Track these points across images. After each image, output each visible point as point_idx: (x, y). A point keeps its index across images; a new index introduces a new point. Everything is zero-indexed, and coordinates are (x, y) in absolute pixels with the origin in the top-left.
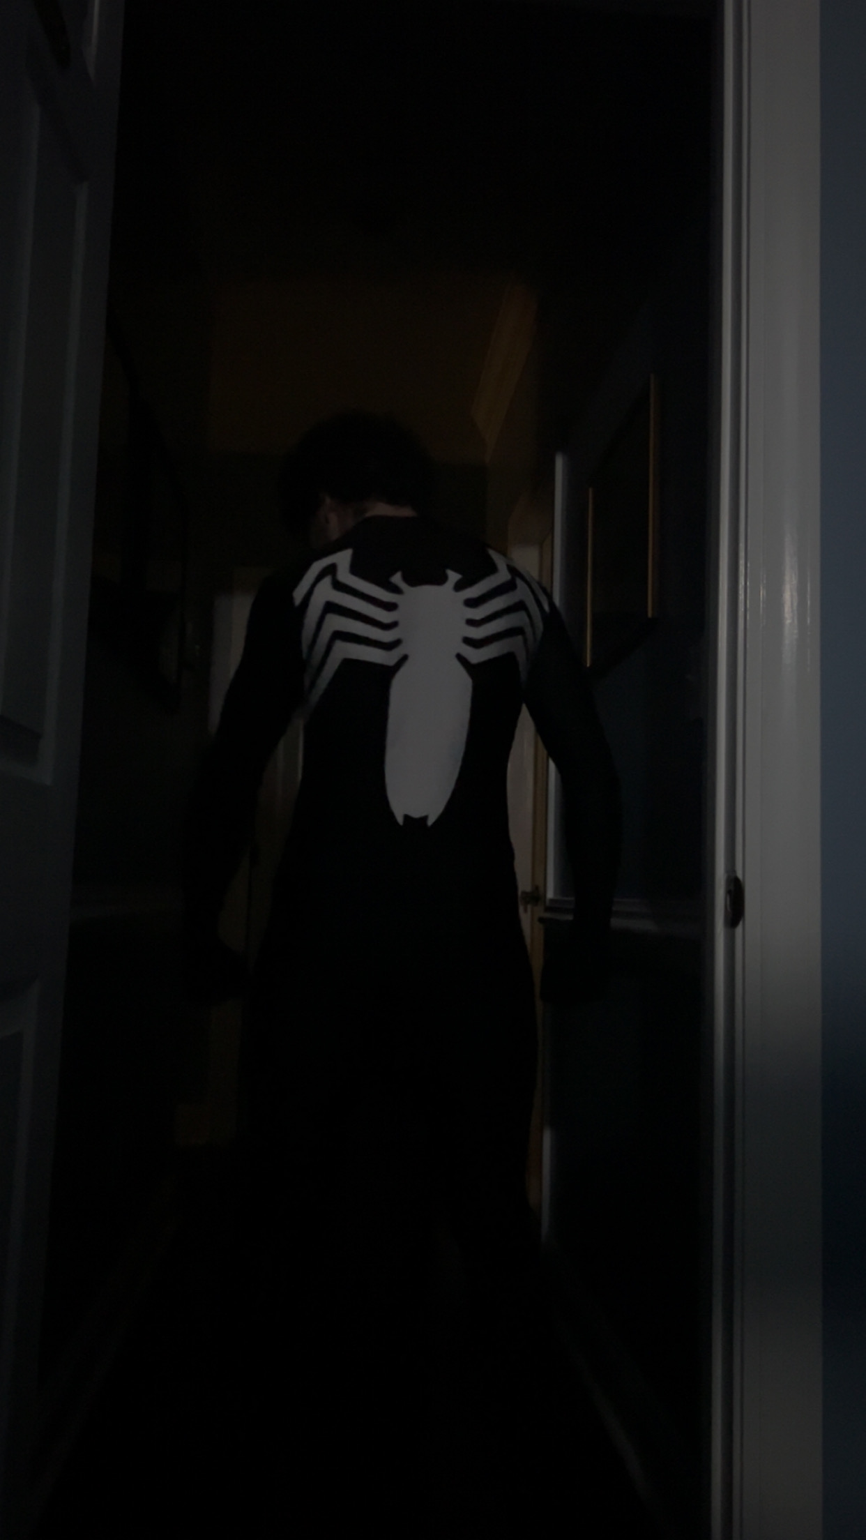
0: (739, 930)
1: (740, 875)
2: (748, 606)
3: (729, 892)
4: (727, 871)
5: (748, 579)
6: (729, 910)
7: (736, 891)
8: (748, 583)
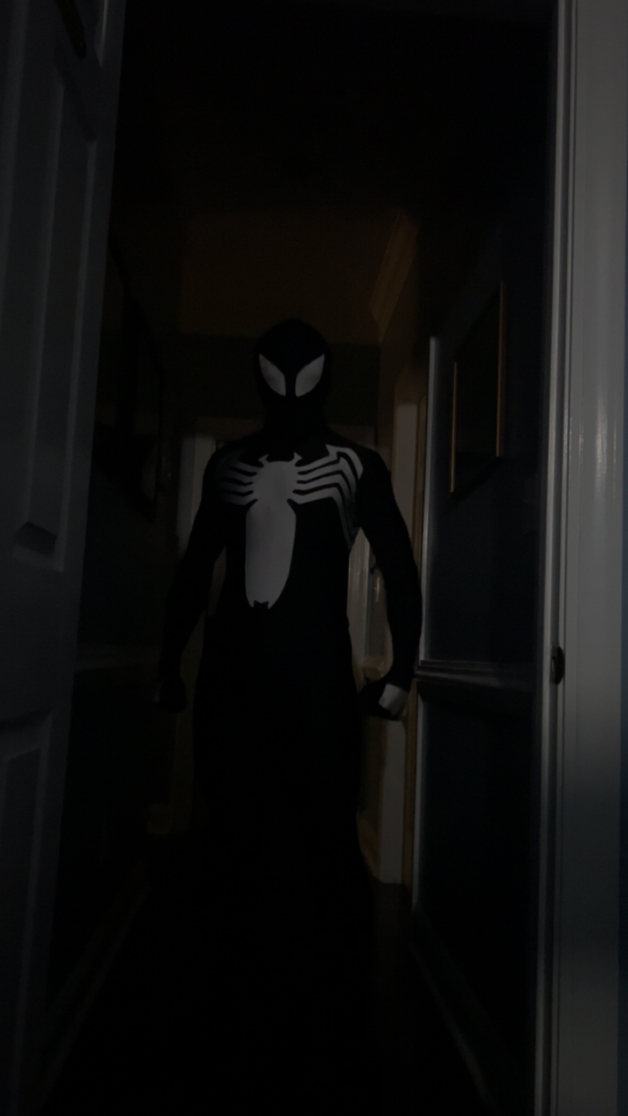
0: (560, 686)
1: (561, 646)
2: (570, 449)
3: (553, 658)
4: (552, 643)
5: (571, 430)
6: (553, 671)
7: (559, 657)
8: (571, 433)
